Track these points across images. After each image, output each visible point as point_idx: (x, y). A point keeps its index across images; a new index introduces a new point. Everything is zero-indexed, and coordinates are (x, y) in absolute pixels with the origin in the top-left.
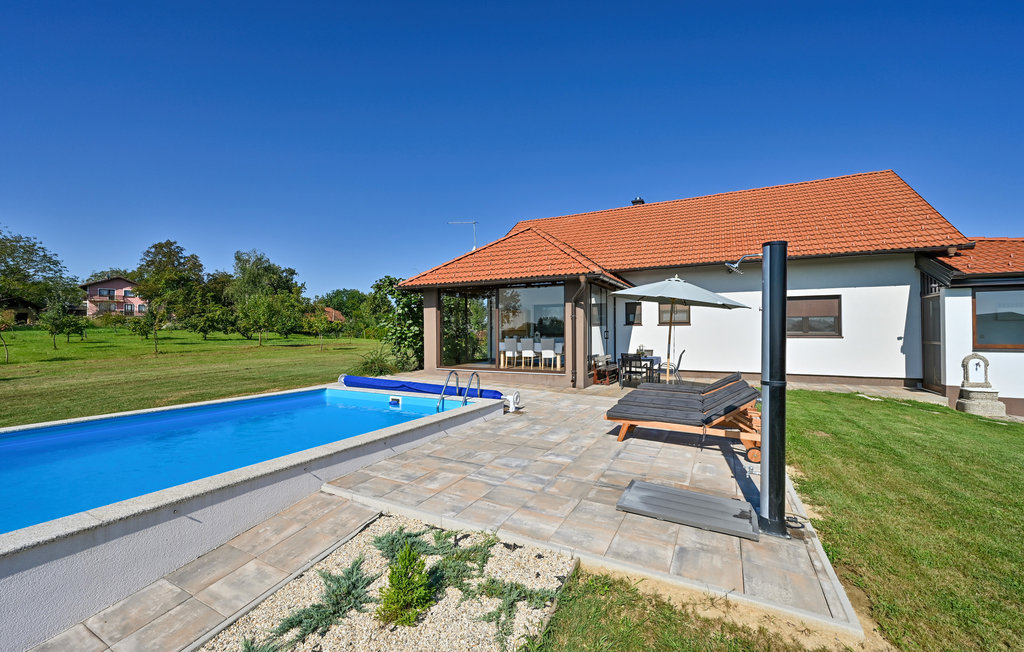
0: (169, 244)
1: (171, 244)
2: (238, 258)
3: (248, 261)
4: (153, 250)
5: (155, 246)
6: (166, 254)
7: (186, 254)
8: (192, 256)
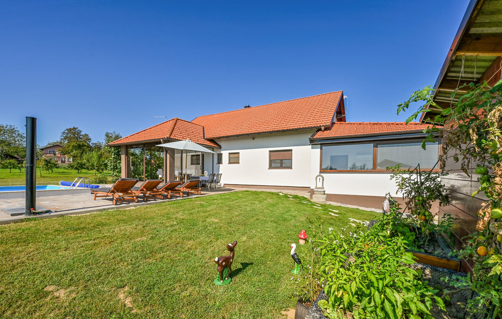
0: (74, 129)
1: (76, 129)
2: (107, 135)
3: (111, 137)
4: (66, 131)
5: (67, 130)
6: (73, 134)
7: (82, 133)
8: (85, 134)
